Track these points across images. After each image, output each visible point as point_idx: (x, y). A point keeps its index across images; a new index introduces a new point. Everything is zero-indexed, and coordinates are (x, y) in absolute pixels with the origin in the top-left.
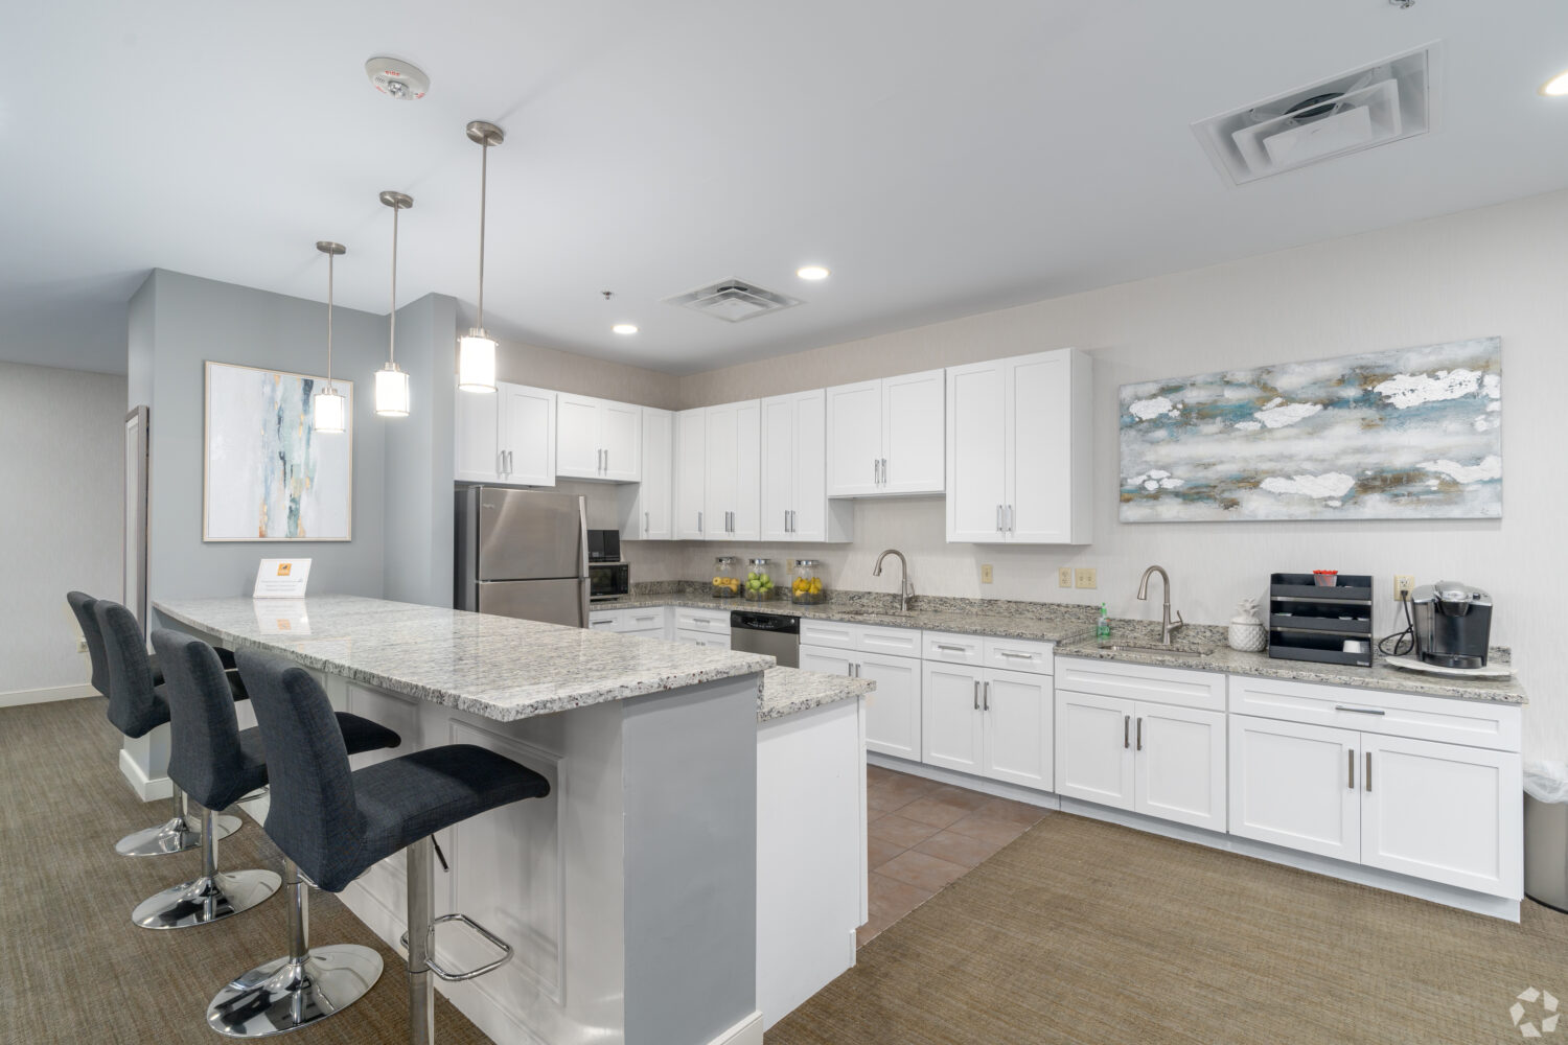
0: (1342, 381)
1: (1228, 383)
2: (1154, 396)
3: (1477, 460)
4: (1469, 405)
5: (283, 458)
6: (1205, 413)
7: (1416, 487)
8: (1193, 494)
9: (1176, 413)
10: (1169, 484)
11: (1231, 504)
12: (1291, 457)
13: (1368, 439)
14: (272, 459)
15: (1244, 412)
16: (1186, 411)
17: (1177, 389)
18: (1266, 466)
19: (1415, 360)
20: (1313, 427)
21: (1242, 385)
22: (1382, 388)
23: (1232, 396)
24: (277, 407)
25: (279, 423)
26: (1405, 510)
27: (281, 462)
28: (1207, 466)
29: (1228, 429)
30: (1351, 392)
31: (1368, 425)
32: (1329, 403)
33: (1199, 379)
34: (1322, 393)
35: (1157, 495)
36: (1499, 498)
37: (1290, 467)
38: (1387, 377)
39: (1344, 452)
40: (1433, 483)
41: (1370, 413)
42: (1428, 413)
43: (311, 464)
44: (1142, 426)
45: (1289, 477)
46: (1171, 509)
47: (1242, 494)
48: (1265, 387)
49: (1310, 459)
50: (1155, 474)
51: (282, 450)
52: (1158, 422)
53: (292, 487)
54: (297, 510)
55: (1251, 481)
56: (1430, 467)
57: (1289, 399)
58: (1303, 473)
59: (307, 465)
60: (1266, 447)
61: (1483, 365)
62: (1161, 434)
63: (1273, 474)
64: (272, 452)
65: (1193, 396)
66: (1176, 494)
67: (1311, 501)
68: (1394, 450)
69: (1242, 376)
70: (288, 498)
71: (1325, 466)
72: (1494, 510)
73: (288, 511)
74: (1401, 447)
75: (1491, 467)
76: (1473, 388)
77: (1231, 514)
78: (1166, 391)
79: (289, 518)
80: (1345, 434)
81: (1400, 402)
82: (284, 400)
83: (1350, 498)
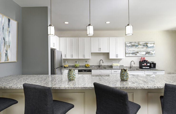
0: (145, 44)
1: (136, 43)
2: (129, 43)
3: (153, 51)
4: (153, 47)
5: (4, 39)
6: (134, 46)
7: (150, 53)
8: (133, 54)
9: (131, 45)
10: (131, 52)
11: (136, 55)
12: (141, 50)
13: (146, 49)
14: (2, 39)
15: (137, 46)
16: (132, 45)
17: (131, 43)
18: (139, 51)
19: (150, 43)
20: (143, 48)
21: (137, 43)
22: (148, 45)
23: (136, 44)
24: (3, 24)
25: (3, 29)
26: (149, 55)
27: (4, 40)
28: (134, 51)
29: (136, 47)
30: (145, 45)
31: (146, 48)
32: (144, 46)
33: (133, 42)
34: (143, 45)
35: (129, 54)
36: (155, 54)
37: (141, 51)
38: (148, 44)
39: (145, 50)
40: (151, 53)
41: (147, 47)
42: (151, 47)
43: (10, 41)
44: (128, 46)
45: (141, 52)
46: (131, 55)
47: (137, 54)
48: (139, 44)
49: (142, 51)
50: (129, 51)
51: (4, 37)
52: (129, 46)
53: (6, 47)
54: (7, 54)
55: (138, 52)
56: (150, 52)
57: (141, 45)
58: (142, 52)
59: (9, 41)
60: (139, 49)
61: (154, 44)
62: (130, 47)
63: (140, 52)
64: (2, 37)
65: (133, 44)
66: (131, 53)
67: (142, 54)
68: (148, 50)
69: (137, 42)
70: (5, 51)
71: (144, 51)
72: (154, 55)
73: (5, 54)
74: (149, 50)
75: (154, 52)
76: (153, 45)
77: (136, 56)
78: (130, 43)
79: (5, 56)
80: (145, 48)
81: (149, 46)
82: (4, 23)
83: (145, 54)
